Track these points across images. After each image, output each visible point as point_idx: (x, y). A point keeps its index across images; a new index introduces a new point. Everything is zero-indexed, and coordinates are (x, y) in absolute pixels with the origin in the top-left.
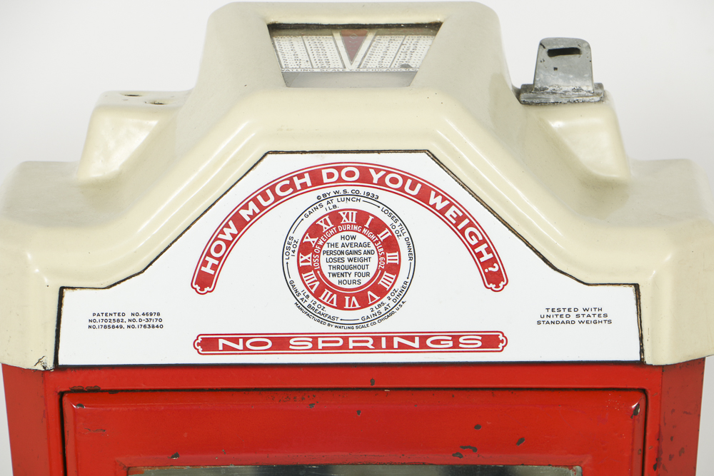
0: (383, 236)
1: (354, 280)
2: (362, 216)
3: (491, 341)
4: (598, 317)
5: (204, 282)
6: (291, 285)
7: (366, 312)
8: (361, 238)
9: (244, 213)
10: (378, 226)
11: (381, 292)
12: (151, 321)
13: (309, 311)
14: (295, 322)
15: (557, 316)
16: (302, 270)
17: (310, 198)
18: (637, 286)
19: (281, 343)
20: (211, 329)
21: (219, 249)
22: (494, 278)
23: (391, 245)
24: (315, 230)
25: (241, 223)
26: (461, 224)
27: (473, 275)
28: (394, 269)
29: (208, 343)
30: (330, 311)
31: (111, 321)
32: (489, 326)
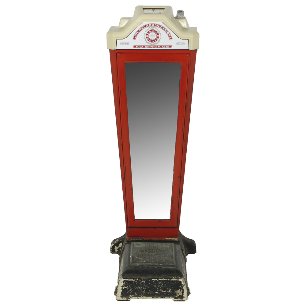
0: (157, 33)
1: (153, 39)
2: (154, 30)
3: (170, 47)
4: (184, 44)
5: (134, 39)
6: (145, 39)
7: (155, 43)
8: (154, 33)
9: (140, 30)
10: (156, 32)
11: (157, 40)
12: (128, 44)
13: (147, 43)
14: (146, 44)
15: (178, 44)
16: (147, 37)
17: (148, 28)
18: (188, 40)
19: (144, 47)
20: (135, 45)
21: (136, 34)
22: (171, 39)
23: (158, 34)
24: (148, 32)
25: (139, 31)
26: (167, 31)
27: (168, 38)
28: (158, 37)
29: (135, 47)
30: (150, 43)
31: (123, 44)
32: (170, 45)
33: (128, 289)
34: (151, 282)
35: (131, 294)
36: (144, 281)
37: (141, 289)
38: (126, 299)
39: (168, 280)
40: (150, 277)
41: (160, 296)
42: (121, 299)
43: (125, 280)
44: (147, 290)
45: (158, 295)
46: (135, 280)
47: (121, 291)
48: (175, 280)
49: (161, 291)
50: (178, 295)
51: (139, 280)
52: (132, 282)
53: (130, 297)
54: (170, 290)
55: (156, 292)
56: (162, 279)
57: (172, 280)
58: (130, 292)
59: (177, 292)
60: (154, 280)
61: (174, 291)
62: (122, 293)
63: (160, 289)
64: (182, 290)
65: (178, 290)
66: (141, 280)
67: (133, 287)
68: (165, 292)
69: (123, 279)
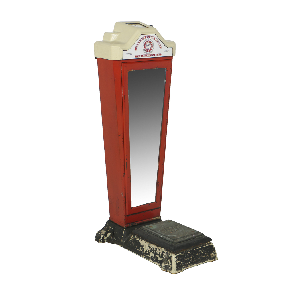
0: (151, 43)
1: (149, 49)
2: (149, 41)
3: (160, 55)
4: (169, 51)
5: (136, 49)
6: (143, 49)
7: (150, 52)
8: (149, 44)
9: (139, 42)
10: (151, 42)
11: (151, 50)
12: (131, 54)
13: (145, 52)
14: (144, 54)
15: (166, 52)
16: (144, 48)
17: (145, 40)
18: (172, 48)
19: (142, 56)
20: (136, 55)
21: (137, 46)
22: (161, 48)
23: (152, 44)
24: (145, 43)
25: (139, 43)
26: (158, 42)
27: (159, 47)
28: (152, 47)
29: (136, 56)
30: (147, 52)
31: (127, 54)
32: (160, 53)
33: (181, 262)
34: (195, 251)
35: (183, 266)
36: (190, 252)
37: (189, 259)
38: (180, 271)
39: (205, 246)
40: (192, 248)
41: (202, 261)
42: (177, 272)
43: (177, 255)
44: (193, 259)
45: (200, 261)
46: (184, 253)
47: (176, 265)
48: (209, 245)
49: (202, 257)
50: (212, 257)
51: (186, 252)
52: (182, 255)
53: (182, 269)
54: (207, 254)
55: (199, 259)
56: (200, 247)
57: (207, 246)
58: (182, 264)
59: (212, 255)
60: (195, 250)
61: (209, 254)
62: (177, 267)
63: (201, 255)
64: (214, 252)
65: (212, 252)
66: (188, 252)
67: (183, 259)
68: (204, 257)
69: (176, 254)
